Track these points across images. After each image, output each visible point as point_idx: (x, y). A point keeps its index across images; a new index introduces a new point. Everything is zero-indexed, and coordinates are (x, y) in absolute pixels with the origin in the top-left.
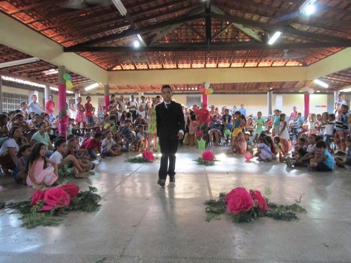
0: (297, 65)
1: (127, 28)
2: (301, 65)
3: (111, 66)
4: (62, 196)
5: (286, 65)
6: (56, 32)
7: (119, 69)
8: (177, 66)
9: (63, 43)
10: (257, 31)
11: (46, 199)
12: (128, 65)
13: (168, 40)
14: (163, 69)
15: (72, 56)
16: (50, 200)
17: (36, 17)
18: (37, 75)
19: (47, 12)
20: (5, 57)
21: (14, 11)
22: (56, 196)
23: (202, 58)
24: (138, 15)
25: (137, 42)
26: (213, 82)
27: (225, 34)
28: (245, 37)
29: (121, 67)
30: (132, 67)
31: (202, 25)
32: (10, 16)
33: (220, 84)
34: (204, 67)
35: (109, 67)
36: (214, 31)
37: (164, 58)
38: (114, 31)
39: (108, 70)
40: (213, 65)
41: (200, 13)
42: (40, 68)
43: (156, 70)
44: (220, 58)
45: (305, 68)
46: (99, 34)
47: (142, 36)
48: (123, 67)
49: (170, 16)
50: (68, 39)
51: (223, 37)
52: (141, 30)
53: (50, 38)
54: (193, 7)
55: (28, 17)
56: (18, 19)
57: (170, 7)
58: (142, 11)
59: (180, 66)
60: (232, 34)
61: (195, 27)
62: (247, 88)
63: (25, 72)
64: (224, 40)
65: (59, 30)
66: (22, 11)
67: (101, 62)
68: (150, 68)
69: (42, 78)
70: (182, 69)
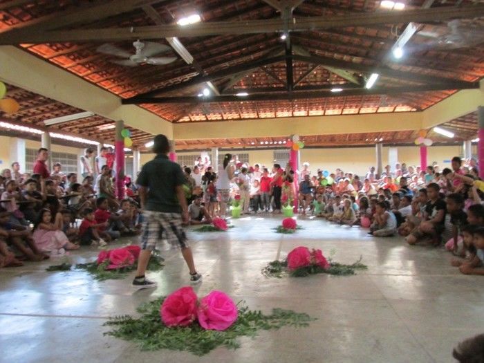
0: (409, 109)
1: (195, 74)
2: (414, 110)
3: (178, 117)
4: (127, 256)
5: (396, 111)
6: (114, 82)
7: (187, 120)
8: (258, 115)
9: (121, 94)
10: (353, 72)
11: (111, 258)
12: (198, 115)
13: (245, 85)
14: (240, 119)
16: (115, 259)
17: (92, 69)
18: (90, 131)
19: (105, 63)
20: (57, 112)
21: (70, 65)
23: (288, 105)
24: (207, 60)
25: (207, 90)
26: (303, 135)
27: (313, 76)
28: (338, 79)
29: (190, 118)
30: (203, 118)
31: (284, 67)
32: (66, 70)
33: (314, 137)
34: (291, 115)
35: (175, 118)
36: (298, 73)
37: (241, 107)
38: (179, 79)
39: (174, 122)
40: (303, 113)
41: (279, 54)
43: (232, 121)
44: (311, 104)
45: (420, 114)
46: (162, 83)
47: (212, 82)
48: (192, 117)
49: (245, 59)
50: (127, 89)
51: (311, 80)
52: (211, 77)
53: (107, 90)
54: (272, 48)
55: (84, 69)
56: (73, 71)
57: (244, 49)
58: (210, 56)
59: (262, 115)
60: (322, 76)
61: (276, 70)
62: (350, 140)
63: (76, 128)
64: (312, 84)
65: (118, 80)
66: (78, 64)
67: (165, 112)
68: (225, 118)
69: (96, 133)
70: (264, 118)
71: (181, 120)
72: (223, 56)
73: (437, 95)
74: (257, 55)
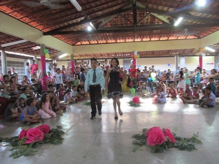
0: (194, 38)
1: (83, 18)
2: (196, 38)
3: (75, 42)
4: (38, 133)
5: (187, 38)
6: (38, 23)
7: (79, 44)
8: (116, 41)
10: (167, 17)
12: (85, 41)
13: (110, 25)
14: (107, 43)
15: (49, 37)
16: (30, 137)
17: (24, 14)
18: (28, 50)
19: (31, 11)
20: (7, 40)
21: (10, 12)
22: (34, 134)
23: (132, 36)
24: (89, 10)
25: (90, 27)
26: (139, 51)
27: (146, 20)
28: (160, 21)
30: (88, 43)
31: (131, 15)
32: (8, 14)
33: (144, 52)
34: (133, 41)
35: (73, 43)
36: (138, 18)
37: (107, 36)
38: (75, 21)
39: (73, 45)
40: (139, 40)
41: (129, 7)
42: (30, 46)
43: (103, 44)
44: (143, 35)
45: (199, 40)
46: (65, 23)
47: (92, 23)
48: (82, 43)
49: (110, 10)
50: (46, 27)
51: (145, 22)
52: (92, 20)
53: (34, 27)
54: (125, 4)
55: (19, 14)
57: (110, 4)
58: (92, 7)
59: (118, 41)
60: (151, 20)
61: (126, 16)
62: (162, 54)
63: (21, 48)
64: (145, 24)
65: (40, 22)
66: (15, 11)
67: (68, 40)
68: (99, 43)
69: (32, 51)
70: (119, 43)
71: (76, 44)
72: (98, 7)
73: (211, 30)
74: (117, 7)
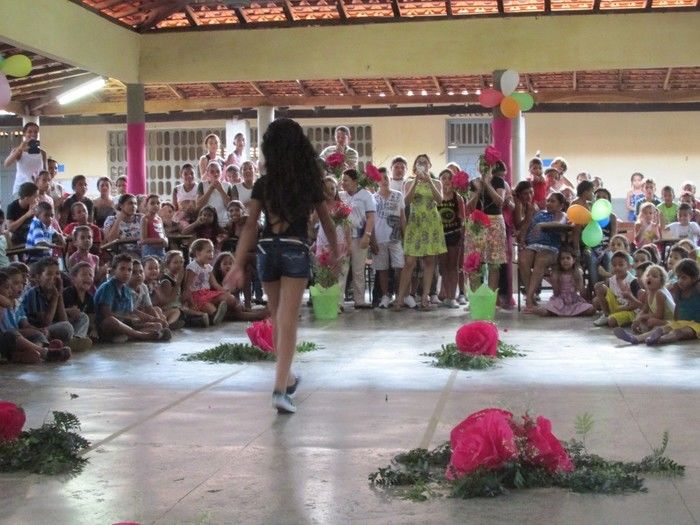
3: (152, 14)
7: (179, 24)
8: (395, 9)
12: (214, 9)
14: (342, 21)
26: (531, 69)
29: (189, 17)
30: (229, 17)
34: (496, 11)
35: (143, 17)
39: (141, 29)
48: (195, 16)
59: (409, 9)
62: (675, 87)
68: (295, 18)
70: (416, 19)
71: (164, 24)
